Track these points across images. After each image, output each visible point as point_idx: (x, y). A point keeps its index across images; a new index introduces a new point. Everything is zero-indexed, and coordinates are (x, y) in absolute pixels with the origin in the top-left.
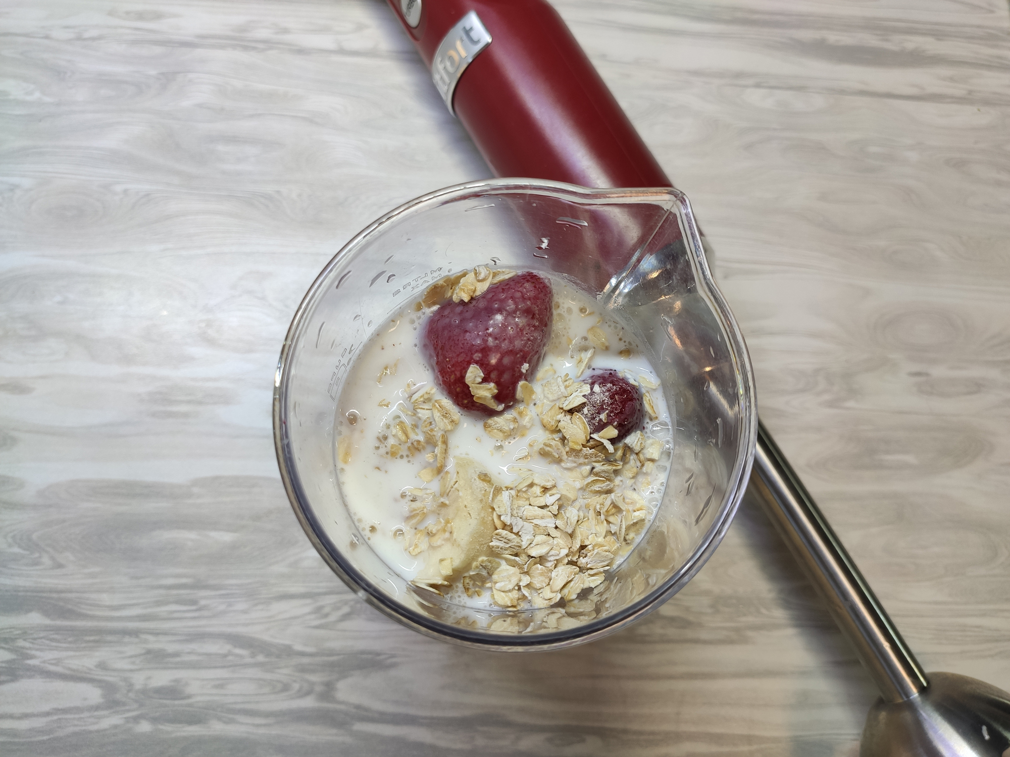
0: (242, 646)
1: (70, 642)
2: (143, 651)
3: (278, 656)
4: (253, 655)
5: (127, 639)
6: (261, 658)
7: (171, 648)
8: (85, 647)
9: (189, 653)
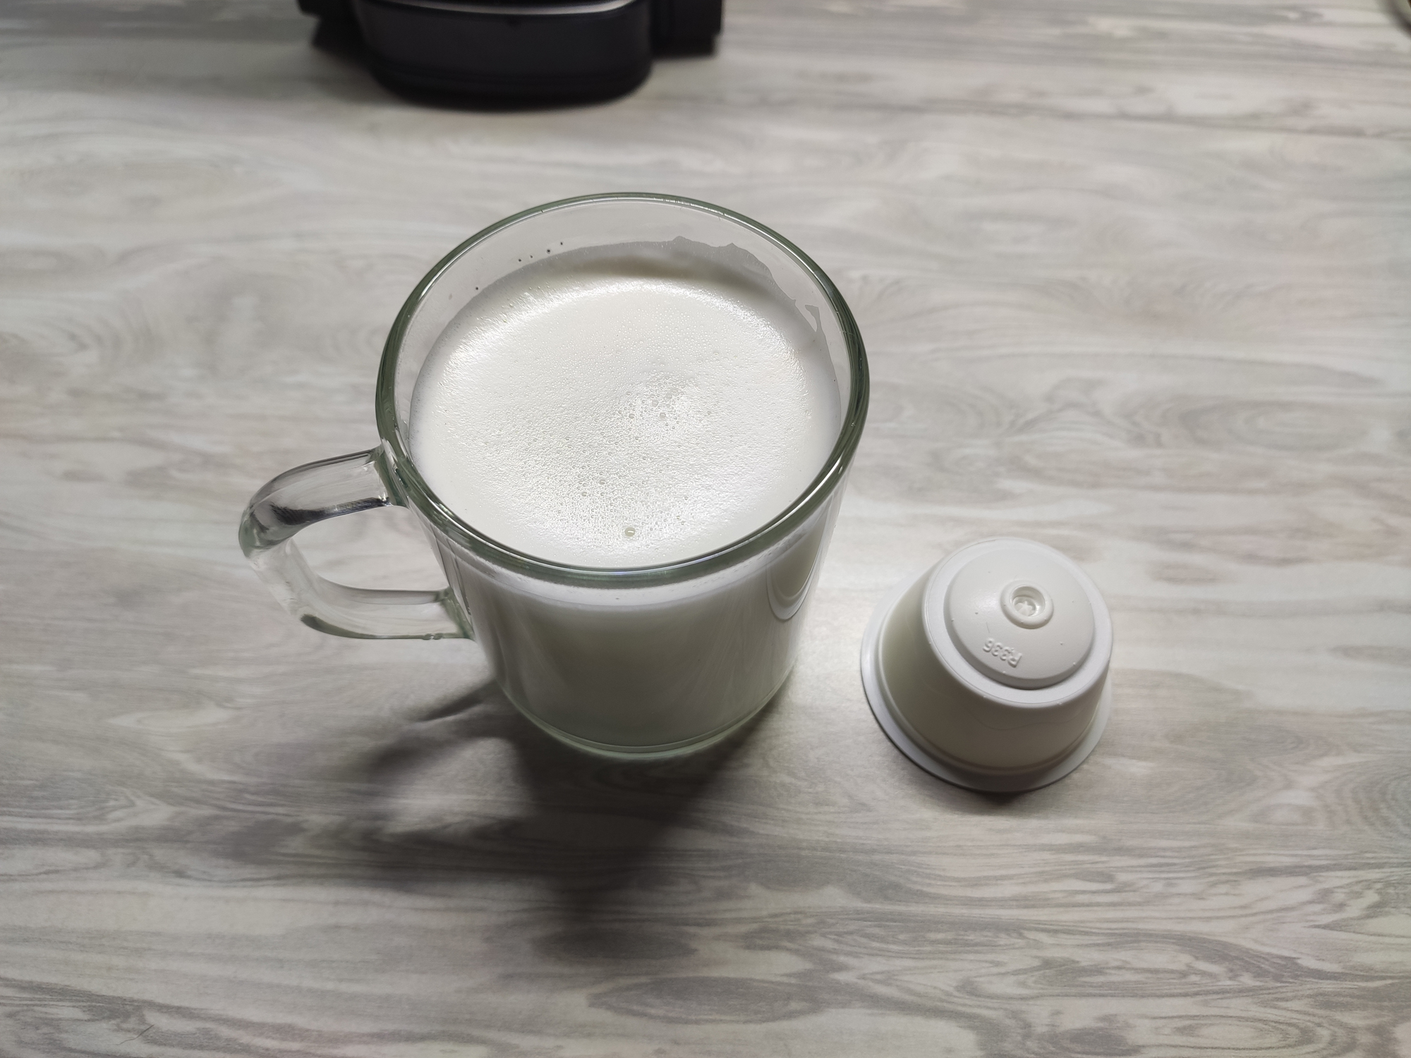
0: (1209, 958)
1: (904, 943)
2: (1036, 963)
3: (1277, 978)
4: (1234, 975)
5: (1003, 940)
6: (1247, 980)
7: (1088, 957)
8: (930, 952)
9: (1119, 968)
